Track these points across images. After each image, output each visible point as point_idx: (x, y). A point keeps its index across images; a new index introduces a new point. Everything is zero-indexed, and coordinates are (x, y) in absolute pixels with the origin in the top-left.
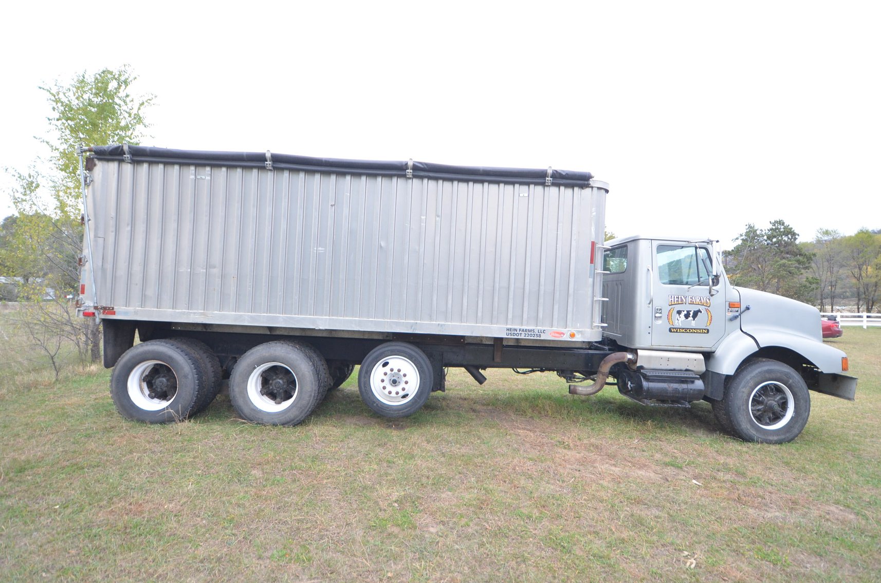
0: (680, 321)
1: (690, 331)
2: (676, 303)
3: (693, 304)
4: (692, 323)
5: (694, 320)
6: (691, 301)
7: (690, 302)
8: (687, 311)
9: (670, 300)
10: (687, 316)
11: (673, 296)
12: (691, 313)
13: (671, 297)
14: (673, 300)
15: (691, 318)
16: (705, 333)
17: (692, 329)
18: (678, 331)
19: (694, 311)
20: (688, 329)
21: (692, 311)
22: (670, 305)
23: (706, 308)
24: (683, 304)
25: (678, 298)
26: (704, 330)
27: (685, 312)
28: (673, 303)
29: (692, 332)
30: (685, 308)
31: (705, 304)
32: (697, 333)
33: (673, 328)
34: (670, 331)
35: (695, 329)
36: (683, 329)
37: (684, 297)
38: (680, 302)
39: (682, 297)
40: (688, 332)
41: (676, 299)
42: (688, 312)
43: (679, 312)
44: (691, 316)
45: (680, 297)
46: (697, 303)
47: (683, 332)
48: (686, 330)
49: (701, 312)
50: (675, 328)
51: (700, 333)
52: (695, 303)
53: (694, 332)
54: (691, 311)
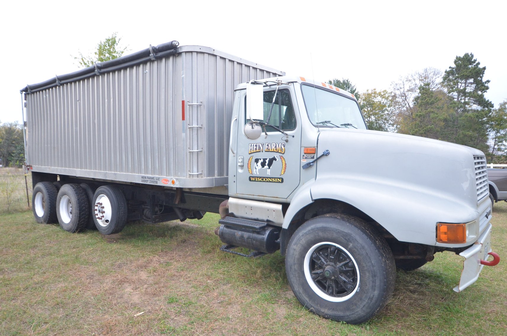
0: (257, 170)
1: (266, 180)
2: (254, 151)
3: (269, 151)
4: (268, 172)
5: (269, 168)
6: (267, 148)
7: (266, 150)
8: (263, 159)
9: (250, 148)
10: (263, 165)
11: (252, 145)
12: (267, 161)
13: (251, 145)
14: (252, 148)
15: (266, 167)
16: (279, 182)
17: (268, 178)
18: (256, 180)
19: (269, 159)
20: (264, 178)
21: (268, 159)
22: (250, 154)
23: (281, 155)
24: (260, 152)
25: (257, 146)
26: (278, 179)
27: (262, 160)
28: (252, 152)
29: (268, 182)
30: (261, 156)
31: (280, 151)
32: (272, 182)
33: (252, 177)
34: (250, 180)
35: (270, 178)
36: (260, 177)
37: (261, 144)
38: (258, 151)
39: (260, 144)
40: (264, 181)
41: (255, 147)
42: (265, 160)
43: (257, 161)
44: (267, 164)
45: (258, 144)
46: (273, 150)
47: (260, 181)
48: (263, 179)
49: (276, 160)
50: (254, 177)
51: (275, 182)
52: (270, 150)
53: (270, 182)
54: (266, 159)
